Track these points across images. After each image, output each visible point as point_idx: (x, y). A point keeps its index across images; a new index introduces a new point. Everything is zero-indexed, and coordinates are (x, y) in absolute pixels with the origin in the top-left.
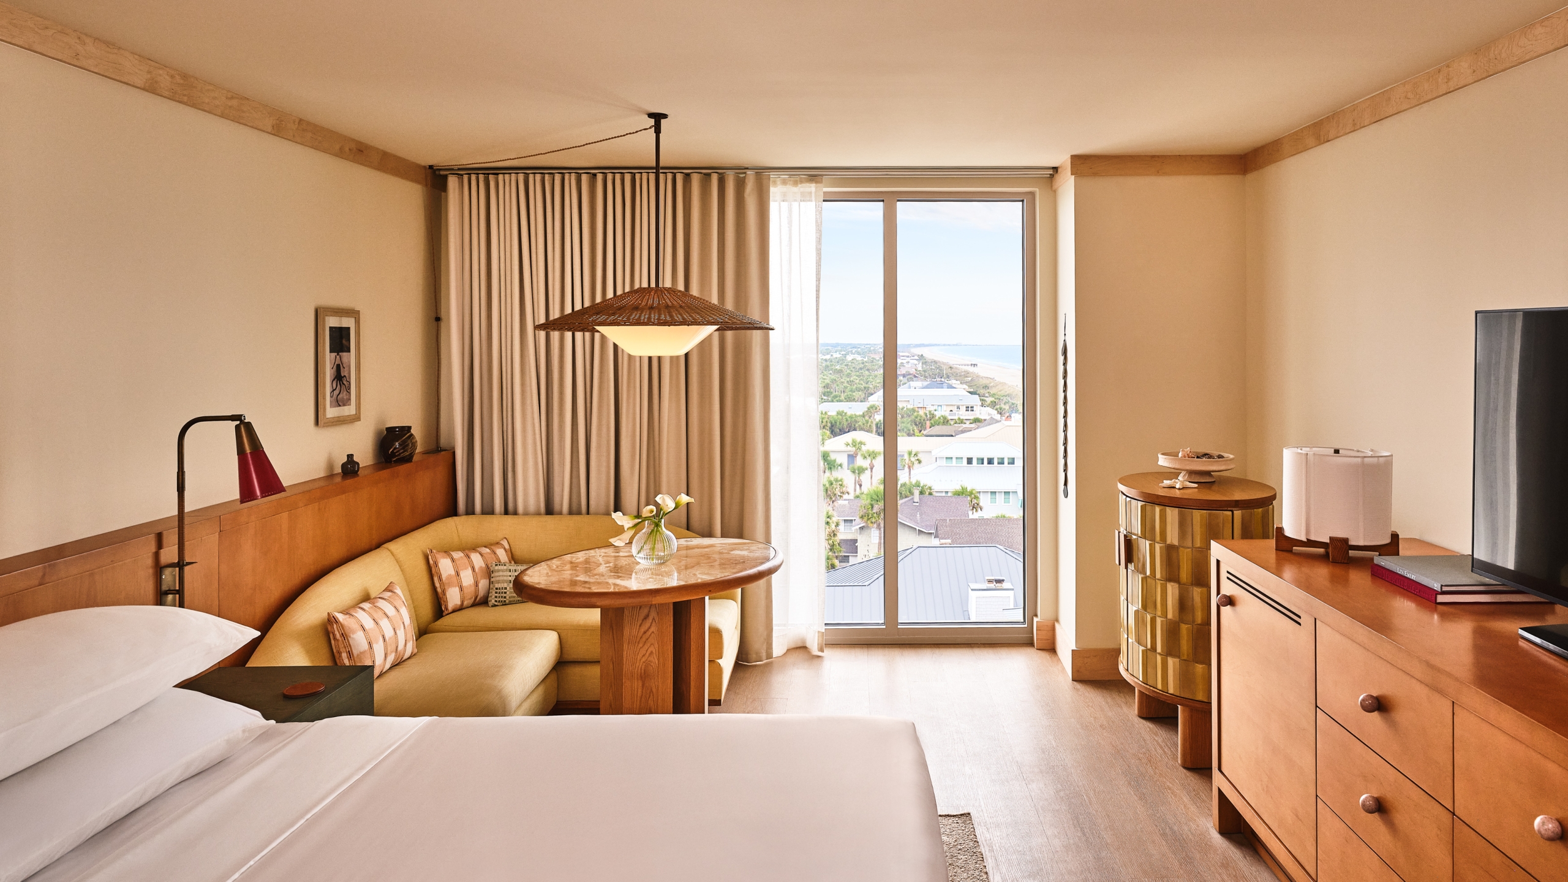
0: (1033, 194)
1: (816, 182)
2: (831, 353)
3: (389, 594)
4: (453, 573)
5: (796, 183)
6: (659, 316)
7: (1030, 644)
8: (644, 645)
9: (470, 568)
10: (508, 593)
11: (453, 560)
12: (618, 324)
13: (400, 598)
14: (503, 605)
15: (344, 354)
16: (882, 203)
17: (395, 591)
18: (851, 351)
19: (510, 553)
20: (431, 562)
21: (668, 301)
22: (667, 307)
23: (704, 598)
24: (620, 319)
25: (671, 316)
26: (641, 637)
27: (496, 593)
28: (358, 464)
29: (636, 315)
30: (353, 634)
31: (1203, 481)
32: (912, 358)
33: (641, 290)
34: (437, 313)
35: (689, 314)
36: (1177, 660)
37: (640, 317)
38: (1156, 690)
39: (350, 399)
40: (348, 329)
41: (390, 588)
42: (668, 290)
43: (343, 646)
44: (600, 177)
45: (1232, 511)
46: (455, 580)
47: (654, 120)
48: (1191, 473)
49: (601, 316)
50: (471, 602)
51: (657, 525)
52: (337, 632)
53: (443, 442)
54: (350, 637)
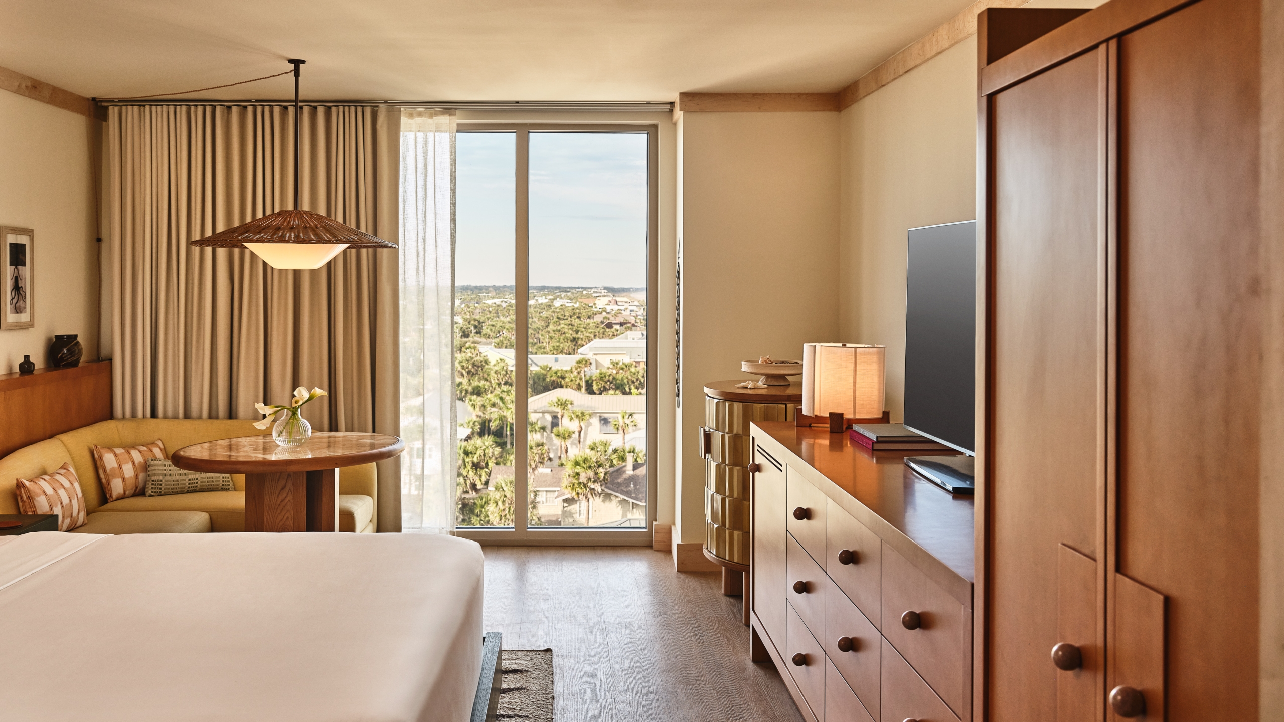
0: (655, 127)
1: (450, 115)
2: (536, 298)
3: (64, 471)
4: (116, 466)
5: (431, 116)
6: (299, 235)
7: (649, 546)
8: (281, 512)
9: (130, 463)
10: (163, 485)
11: (116, 455)
12: (263, 241)
13: (73, 475)
14: (159, 496)
15: (20, 267)
16: (515, 134)
17: (69, 469)
18: (561, 295)
19: (164, 452)
20: (96, 456)
21: (306, 222)
22: (305, 227)
23: (334, 469)
24: (265, 237)
25: (309, 235)
26: (279, 505)
27: (153, 484)
28: (33, 364)
29: (279, 234)
30: (37, 497)
31: (778, 384)
32: (631, 304)
33: (284, 213)
34: (98, 234)
35: (324, 234)
36: (740, 533)
37: (282, 236)
38: (724, 560)
39: (25, 308)
40: (24, 245)
41: (65, 467)
42: (307, 213)
43: (29, 506)
44: (250, 109)
45: (786, 404)
46: (117, 471)
47: (293, 65)
48: (769, 376)
49: (249, 234)
50: (132, 492)
51: (294, 413)
52: (24, 495)
53: (104, 352)
54: (35, 499)
